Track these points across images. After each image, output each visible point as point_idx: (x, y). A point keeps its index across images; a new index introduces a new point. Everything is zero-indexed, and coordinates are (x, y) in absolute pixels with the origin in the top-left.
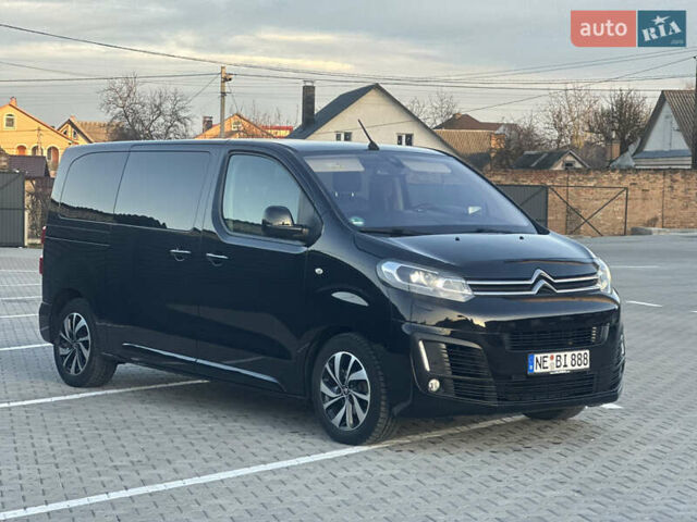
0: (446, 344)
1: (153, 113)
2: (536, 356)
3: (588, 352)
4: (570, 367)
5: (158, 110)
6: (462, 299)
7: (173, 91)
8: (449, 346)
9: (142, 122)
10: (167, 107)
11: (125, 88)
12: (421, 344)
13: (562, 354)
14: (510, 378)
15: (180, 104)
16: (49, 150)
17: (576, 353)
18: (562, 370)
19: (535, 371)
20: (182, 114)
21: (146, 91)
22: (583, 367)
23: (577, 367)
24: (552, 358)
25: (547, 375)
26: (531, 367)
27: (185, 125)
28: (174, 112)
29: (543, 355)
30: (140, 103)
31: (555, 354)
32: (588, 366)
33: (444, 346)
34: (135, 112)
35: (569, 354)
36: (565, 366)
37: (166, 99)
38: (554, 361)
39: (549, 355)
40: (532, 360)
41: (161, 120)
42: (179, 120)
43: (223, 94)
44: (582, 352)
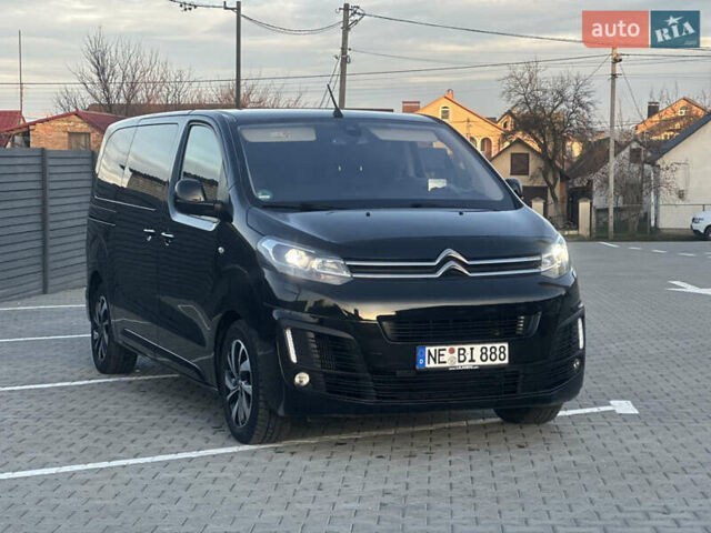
0: (314, 333)
1: (555, 100)
2: (427, 348)
3: (506, 345)
4: (479, 362)
5: (560, 96)
6: (337, 282)
7: (575, 75)
8: (318, 336)
9: (542, 109)
10: (570, 91)
11: (526, 75)
12: (289, 334)
13: (467, 347)
14: (395, 374)
15: (584, 89)
16: (483, 141)
17: (489, 346)
18: (467, 365)
19: (427, 366)
20: (585, 99)
21: (548, 76)
22: (498, 362)
23: (489, 362)
24: (452, 351)
25: (445, 371)
26: (421, 361)
27: (588, 110)
28: (577, 98)
29: (438, 348)
30: (541, 90)
31: (456, 348)
32: (506, 361)
33: (312, 335)
34: (537, 99)
35: (478, 347)
36: (472, 360)
37: (568, 85)
38: (456, 354)
39: (448, 348)
40: (423, 353)
41: (563, 106)
42: (581, 105)
43: (614, 76)
44: (498, 346)
